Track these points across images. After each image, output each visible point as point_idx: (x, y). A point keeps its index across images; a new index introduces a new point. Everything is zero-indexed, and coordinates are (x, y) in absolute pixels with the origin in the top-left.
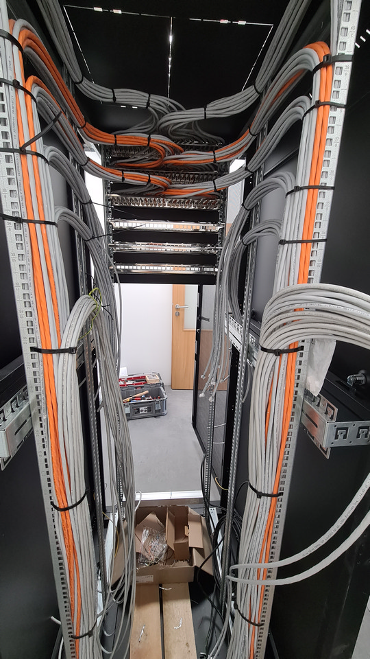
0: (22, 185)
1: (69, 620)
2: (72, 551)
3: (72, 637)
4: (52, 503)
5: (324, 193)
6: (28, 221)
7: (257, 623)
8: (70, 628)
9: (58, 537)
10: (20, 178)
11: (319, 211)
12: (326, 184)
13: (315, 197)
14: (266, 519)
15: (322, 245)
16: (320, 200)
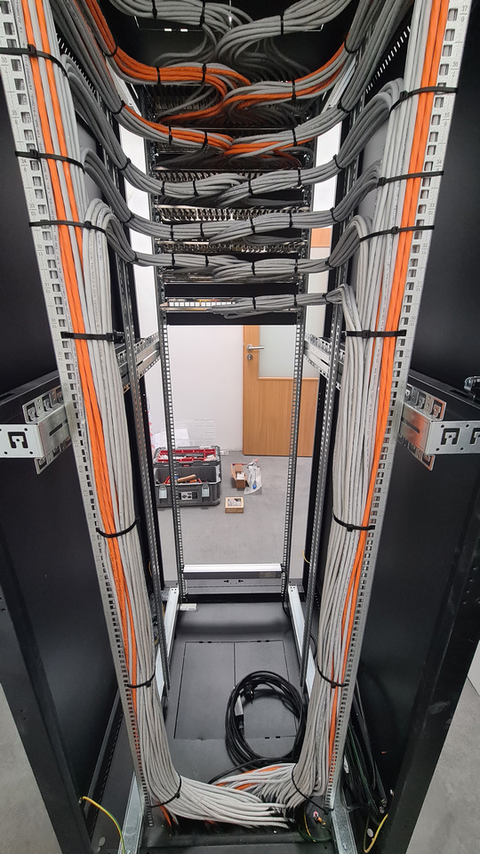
0: (35, 103)
1: (124, 667)
2: (122, 586)
3: (128, 686)
4: (98, 530)
5: (443, 98)
6: (47, 156)
7: (340, 683)
8: (126, 676)
9: (107, 570)
10: (32, 92)
11: (433, 128)
12: (445, 84)
13: (428, 108)
14: (353, 558)
15: (436, 181)
16: (435, 111)
